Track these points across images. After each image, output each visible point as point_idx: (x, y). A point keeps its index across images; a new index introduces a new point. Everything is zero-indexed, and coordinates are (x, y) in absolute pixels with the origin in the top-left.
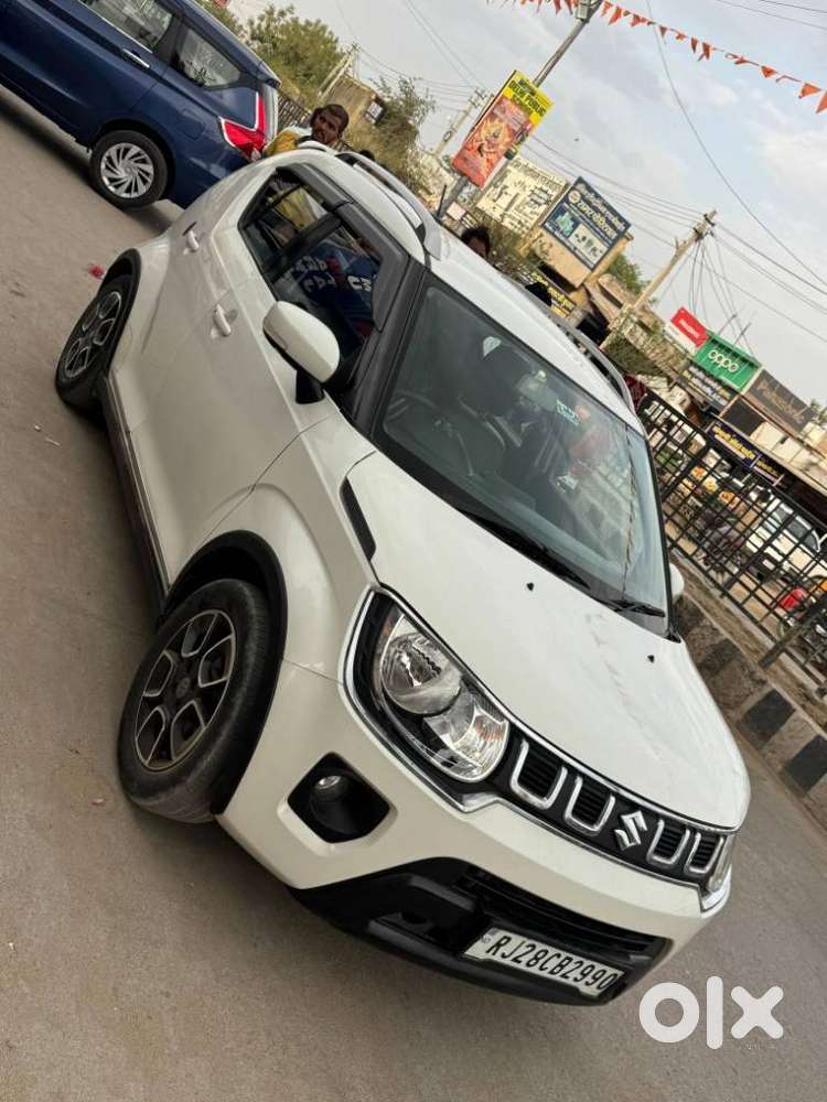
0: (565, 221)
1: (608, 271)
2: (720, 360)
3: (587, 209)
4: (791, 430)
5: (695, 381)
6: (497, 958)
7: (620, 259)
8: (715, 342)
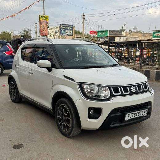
0: (63, 32)
1: (75, 34)
2: (101, 34)
3: (65, 28)
4: (120, 36)
5: (100, 40)
6: (130, 118)
7: (75, 31)
8: (98, 32)
